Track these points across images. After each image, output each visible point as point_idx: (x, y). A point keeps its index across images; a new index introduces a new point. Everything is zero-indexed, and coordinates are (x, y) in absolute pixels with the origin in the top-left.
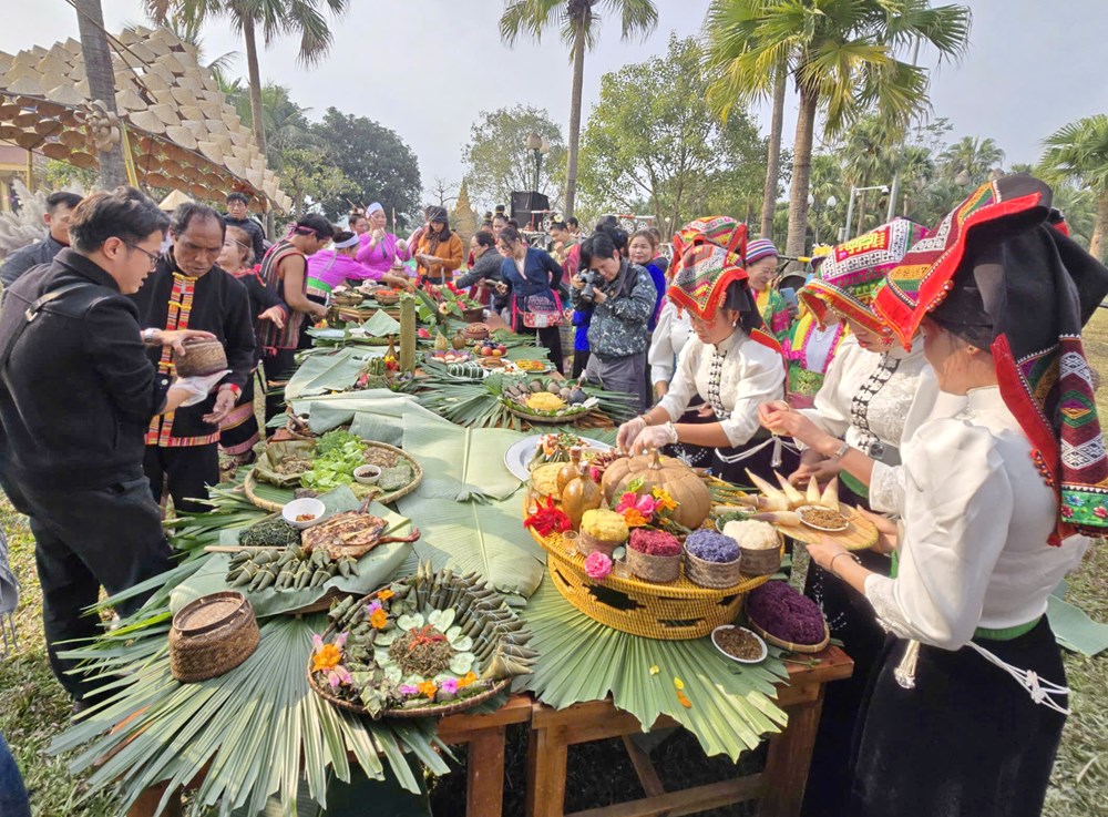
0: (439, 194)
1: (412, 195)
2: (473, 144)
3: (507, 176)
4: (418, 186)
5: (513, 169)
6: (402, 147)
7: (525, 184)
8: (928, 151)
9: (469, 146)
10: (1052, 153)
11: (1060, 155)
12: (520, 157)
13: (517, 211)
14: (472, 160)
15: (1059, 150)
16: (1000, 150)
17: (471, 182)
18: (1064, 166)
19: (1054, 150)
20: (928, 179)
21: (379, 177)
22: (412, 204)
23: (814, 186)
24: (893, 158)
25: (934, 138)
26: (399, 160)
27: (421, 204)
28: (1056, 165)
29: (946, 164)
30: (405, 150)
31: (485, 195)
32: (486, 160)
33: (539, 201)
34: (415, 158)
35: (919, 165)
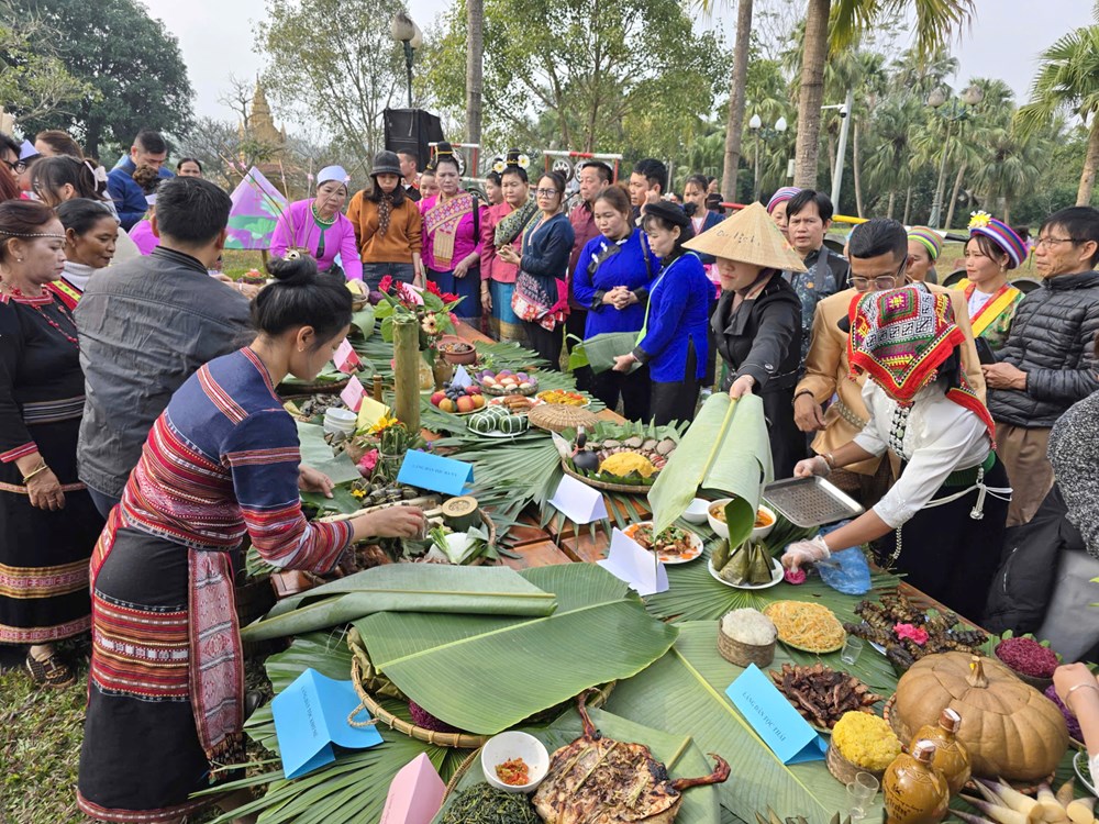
0: (241, 107)
1: (176, 103)
2: (270, 22)
3: (332, 77)
4: (185, 88)
5: (341, 65)
6: (150, 22)
7: (360, 90)
8: (880, 59)
9: (264, 26)
10: (1049, 71)
11: (1059, 72)
12: (348, 46)
13: (395, 139)
14: (271, 48)
15: (1056, 68)
16: (955, 59)
17: (274, 85)
18: (1059, 88)
19: (1052, 66)
20: (881, 95)
21: (115, 72)
22: (178, 119)
23: (753, 102)
24: (849, 68)
25: (888, 41)
26: (148, 44)
27: (193, 118)
28: (1054, 85)
29: (898, 76)
30: (154, 28)
31: (298, 105)
32: (295, 50)
33: (427, 125)
34: (175, 41)
35: (873, 76)
